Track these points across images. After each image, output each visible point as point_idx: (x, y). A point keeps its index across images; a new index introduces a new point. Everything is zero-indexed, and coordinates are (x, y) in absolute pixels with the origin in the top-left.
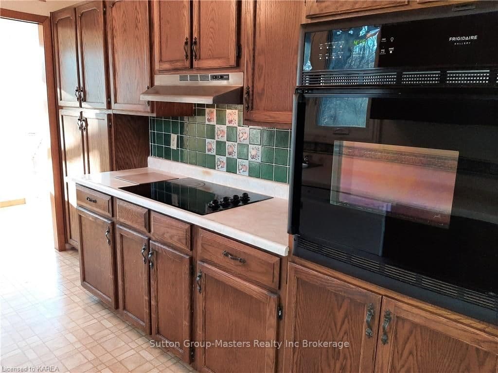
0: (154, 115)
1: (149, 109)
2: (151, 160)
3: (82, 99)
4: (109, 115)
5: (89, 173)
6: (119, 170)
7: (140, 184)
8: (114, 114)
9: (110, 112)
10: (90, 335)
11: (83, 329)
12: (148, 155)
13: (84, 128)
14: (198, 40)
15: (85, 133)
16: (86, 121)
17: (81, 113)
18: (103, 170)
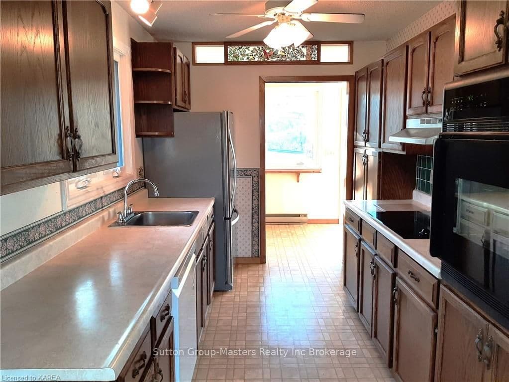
0: (404, 153)
1: (401, 148)
2: (415, 193)
3: (367, 140)
4: (380, 153)
5: (366, 199)
6: (384, 199)
7: (387, 212)
8: (383, 152)
9: (381, 150)
10: (335, 324)
11: (333, 320)
12: (414, 189)
13: (366, 164)
14: (431, 89)
15: (366, 167)
16: (367, 157)
17: (365, 150)
18: (373, 199)
